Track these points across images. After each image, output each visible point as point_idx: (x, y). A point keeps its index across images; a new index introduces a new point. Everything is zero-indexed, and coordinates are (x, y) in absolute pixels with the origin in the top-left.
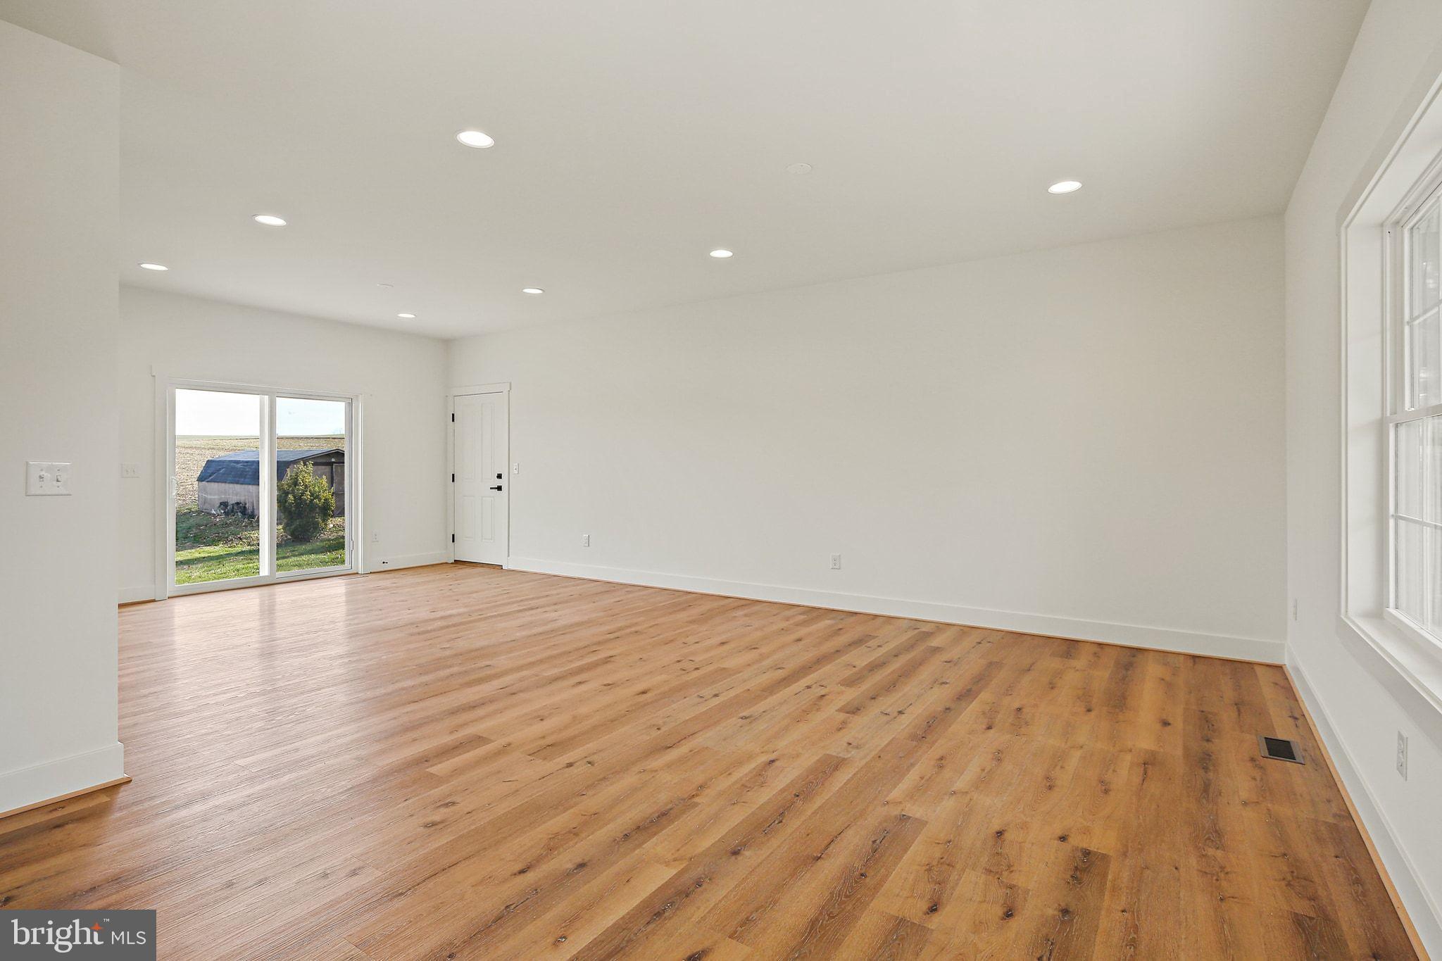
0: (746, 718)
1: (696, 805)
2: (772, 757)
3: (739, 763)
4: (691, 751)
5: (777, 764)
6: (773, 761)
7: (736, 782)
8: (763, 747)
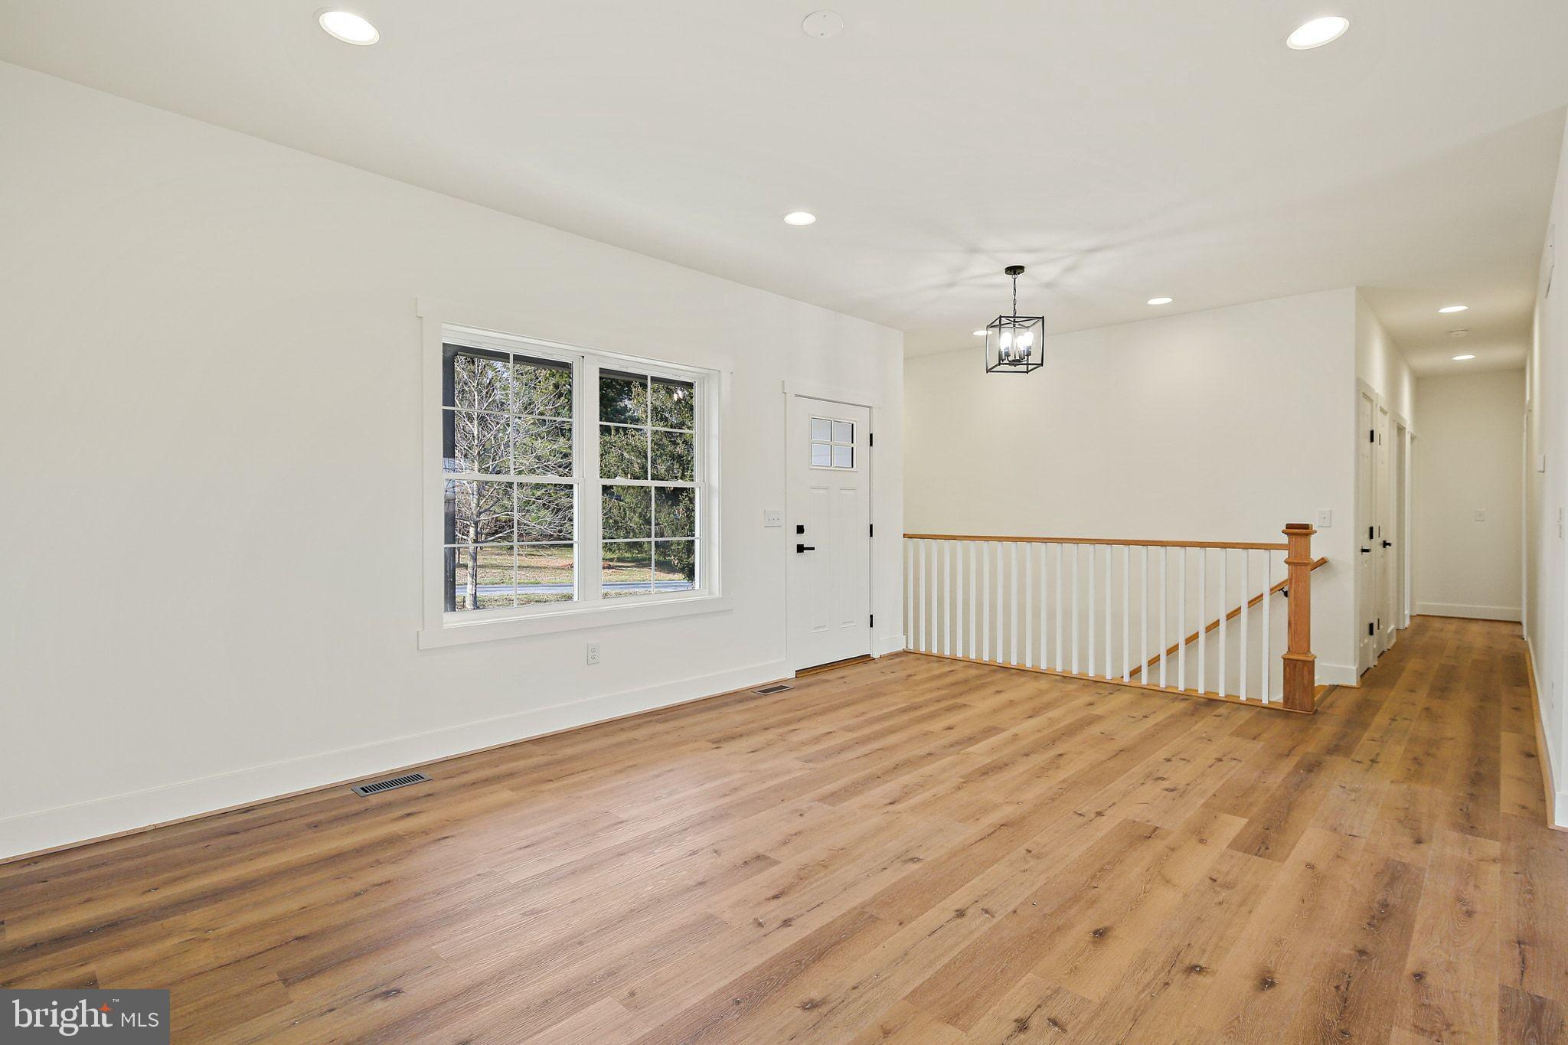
0: (912, 860)
1: (962, 777)
2: (891, 808)
3: (925, 804)
4: (978, 819)
5: (888, 801)
6: (891, 803)
7: (929, 790)
8: (897, 818)
